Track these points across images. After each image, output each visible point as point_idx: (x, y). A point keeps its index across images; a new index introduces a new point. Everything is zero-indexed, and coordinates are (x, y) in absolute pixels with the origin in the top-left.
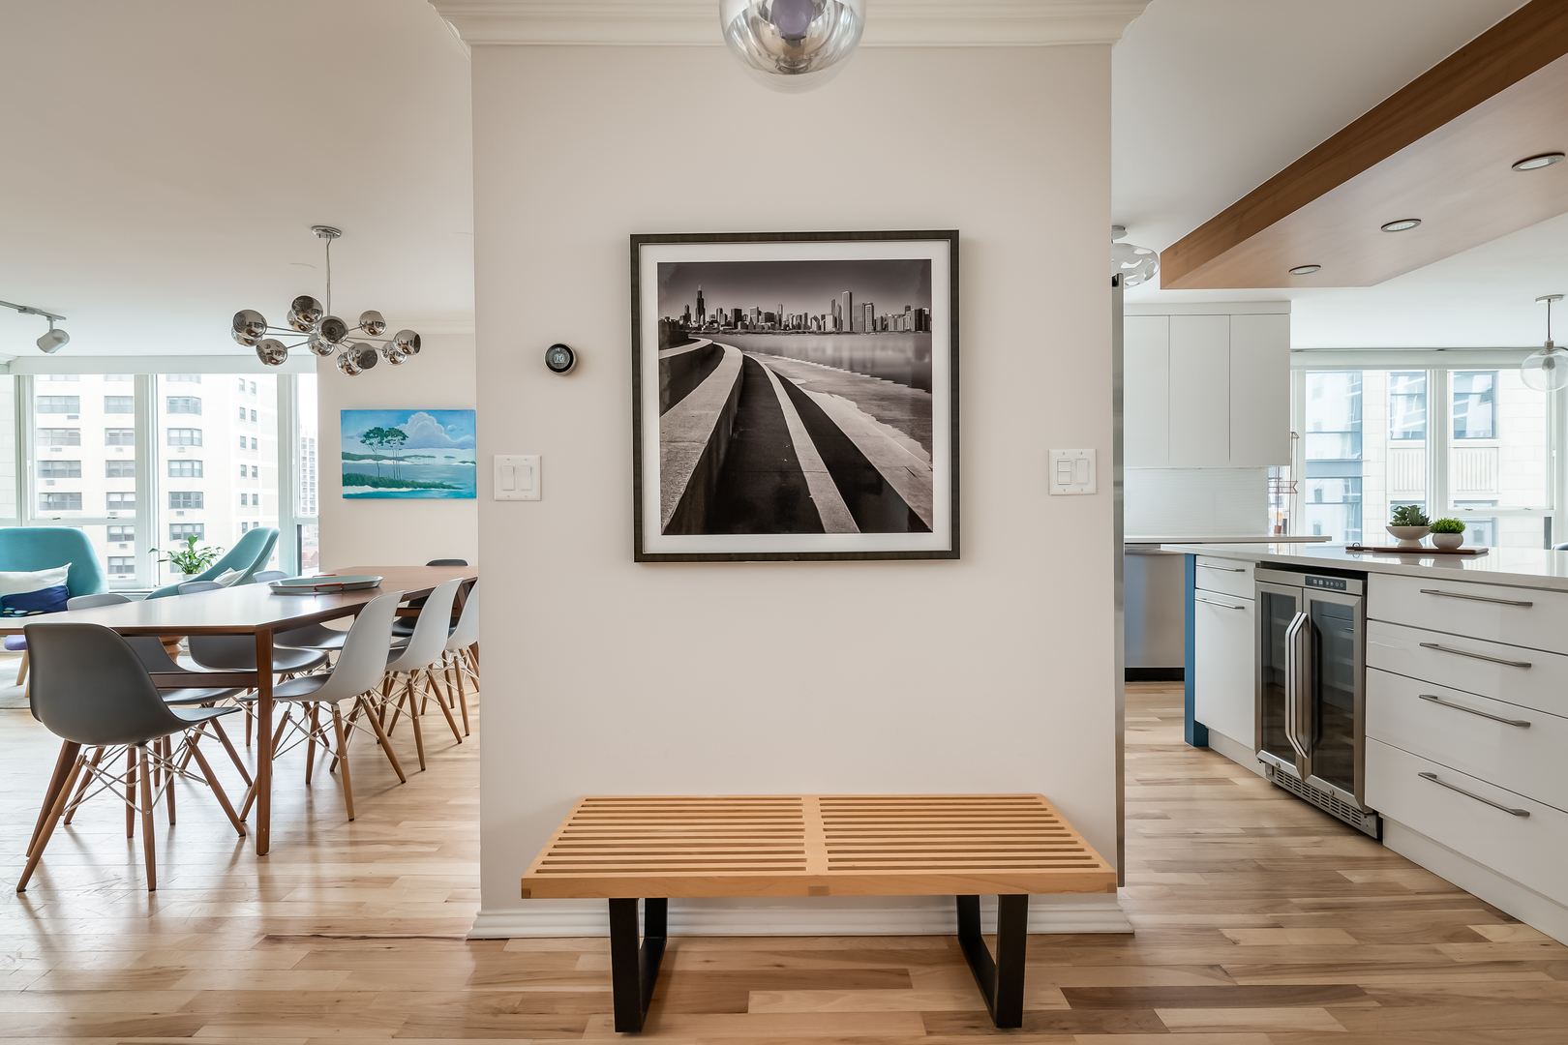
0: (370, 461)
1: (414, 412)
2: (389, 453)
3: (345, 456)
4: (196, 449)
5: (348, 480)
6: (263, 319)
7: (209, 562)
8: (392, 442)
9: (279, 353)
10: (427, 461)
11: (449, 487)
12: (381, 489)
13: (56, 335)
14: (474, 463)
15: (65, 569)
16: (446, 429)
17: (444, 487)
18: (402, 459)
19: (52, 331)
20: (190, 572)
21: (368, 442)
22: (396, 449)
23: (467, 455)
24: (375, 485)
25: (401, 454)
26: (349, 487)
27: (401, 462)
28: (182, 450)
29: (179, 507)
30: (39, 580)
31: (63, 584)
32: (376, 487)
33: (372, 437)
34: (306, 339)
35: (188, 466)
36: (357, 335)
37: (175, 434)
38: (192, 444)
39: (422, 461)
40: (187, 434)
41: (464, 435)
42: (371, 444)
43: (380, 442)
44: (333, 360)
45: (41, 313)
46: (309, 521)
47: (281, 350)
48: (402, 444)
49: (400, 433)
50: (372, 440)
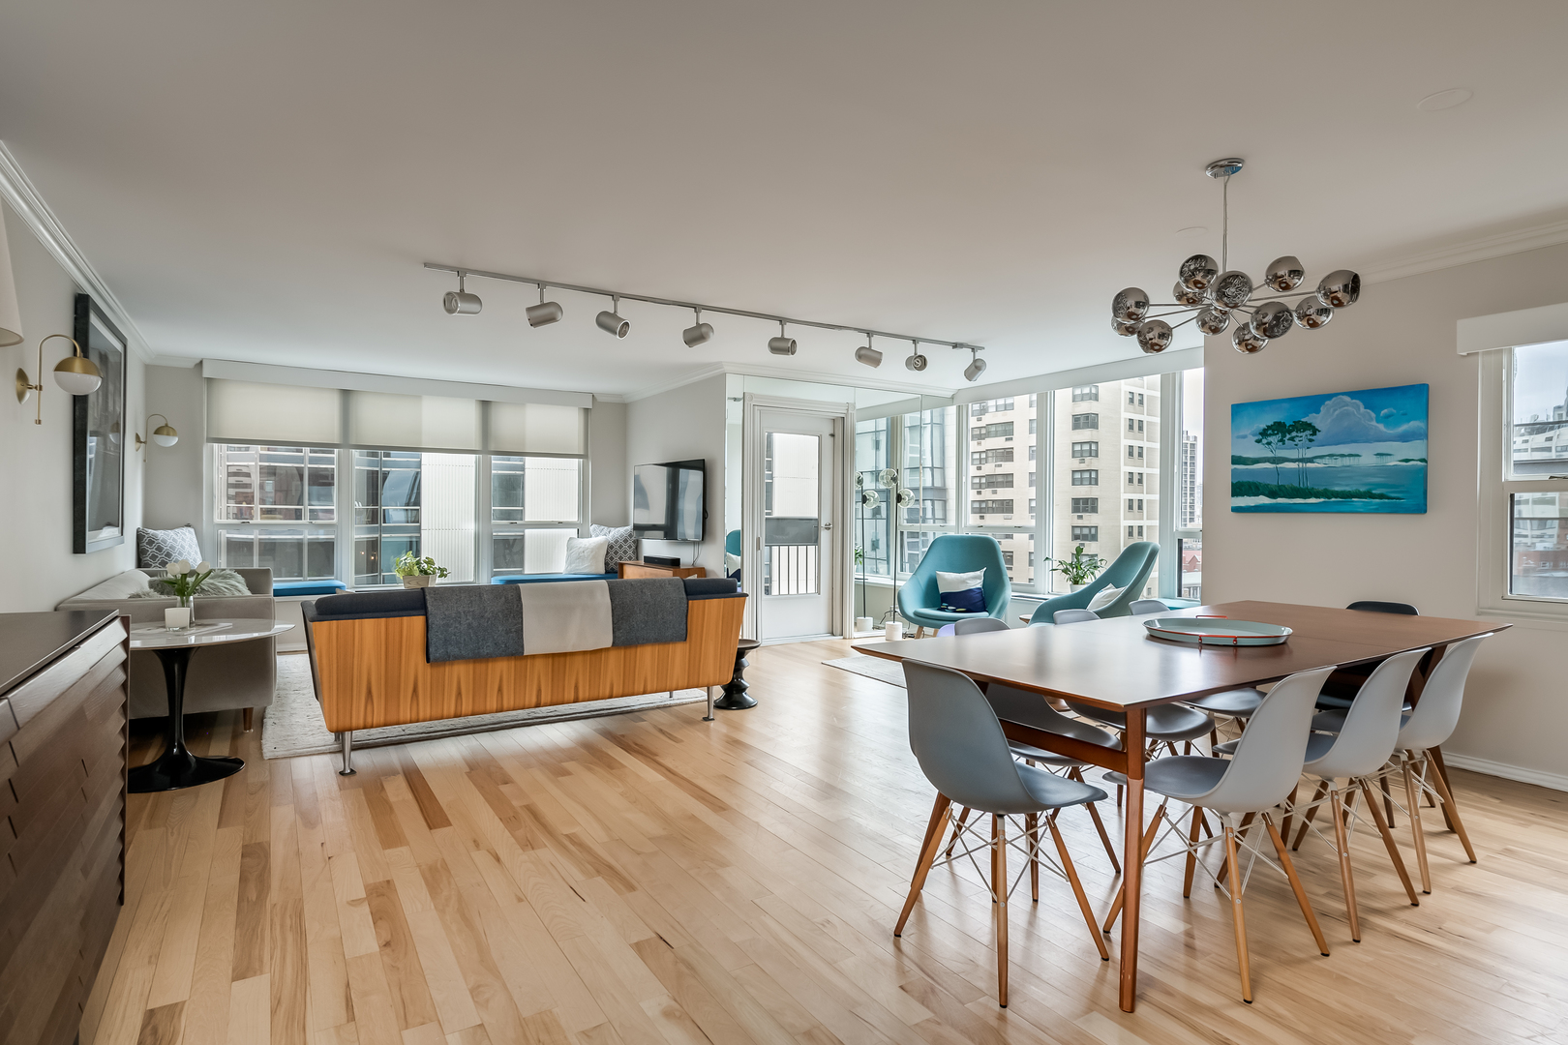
0: (1267, 465)
1: (1329, 397)
2: (1293, 454)
3: (1236, 460)
4: (1094, 460)
5: (1238, 489)
6: (1146, 296)
7: (1093, 573)
8: (1297, 439)
9: (1162, 336)
10: (1347, 461)
11: (1381, 496)
12: (1280, 500)
13: (978, 364)
14: (1423, 460)
15: (981, 573)
16: (1378, 414)
17: (1373, 496)
18: (1311, 460)
19: (975, 361)
20: (1076, 583)
21: (1264, 441)
22: (1302, 448)
23: (1413, 450)
24: (1272, 494)
25: (1309, 454)
26: (1240, 498)
27: (1309, 465)
28: (1082, 461)
29: (1079, 512)
30: (964, 582)
31: (979, 586)
32: (1274, 498)
33: (1270, 435)
34: (1195, 313)
35: (1086, 475)
36: (1264, 293)
37: (1078, 448)
38: (1090, 456)
39: (1339, 463)
40: (1086, 447)
41: (1409, 421)
42: (1269, 443)
43: (1282, 440)
44: (1228, 337)
45: (968, 346)
46: (1190, 534)
47: (1166, 333)
48: (1311, 440)
49: (1308, 426)
50: (1270, 439)
